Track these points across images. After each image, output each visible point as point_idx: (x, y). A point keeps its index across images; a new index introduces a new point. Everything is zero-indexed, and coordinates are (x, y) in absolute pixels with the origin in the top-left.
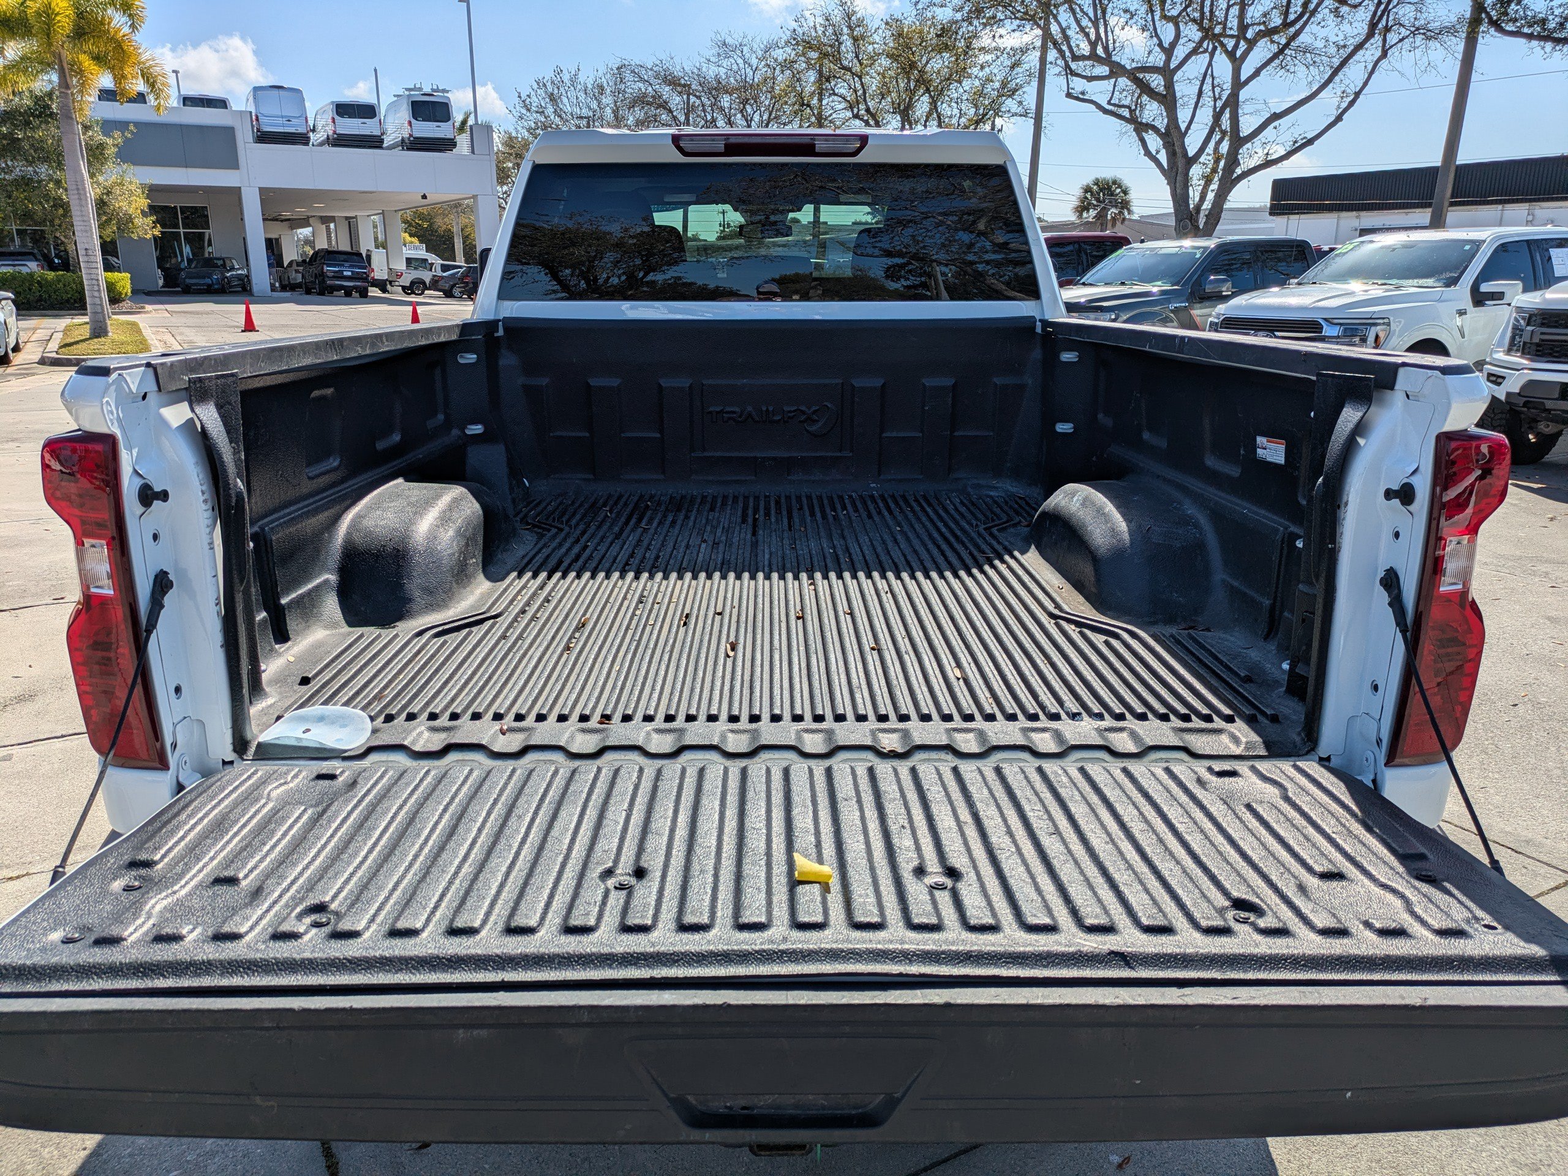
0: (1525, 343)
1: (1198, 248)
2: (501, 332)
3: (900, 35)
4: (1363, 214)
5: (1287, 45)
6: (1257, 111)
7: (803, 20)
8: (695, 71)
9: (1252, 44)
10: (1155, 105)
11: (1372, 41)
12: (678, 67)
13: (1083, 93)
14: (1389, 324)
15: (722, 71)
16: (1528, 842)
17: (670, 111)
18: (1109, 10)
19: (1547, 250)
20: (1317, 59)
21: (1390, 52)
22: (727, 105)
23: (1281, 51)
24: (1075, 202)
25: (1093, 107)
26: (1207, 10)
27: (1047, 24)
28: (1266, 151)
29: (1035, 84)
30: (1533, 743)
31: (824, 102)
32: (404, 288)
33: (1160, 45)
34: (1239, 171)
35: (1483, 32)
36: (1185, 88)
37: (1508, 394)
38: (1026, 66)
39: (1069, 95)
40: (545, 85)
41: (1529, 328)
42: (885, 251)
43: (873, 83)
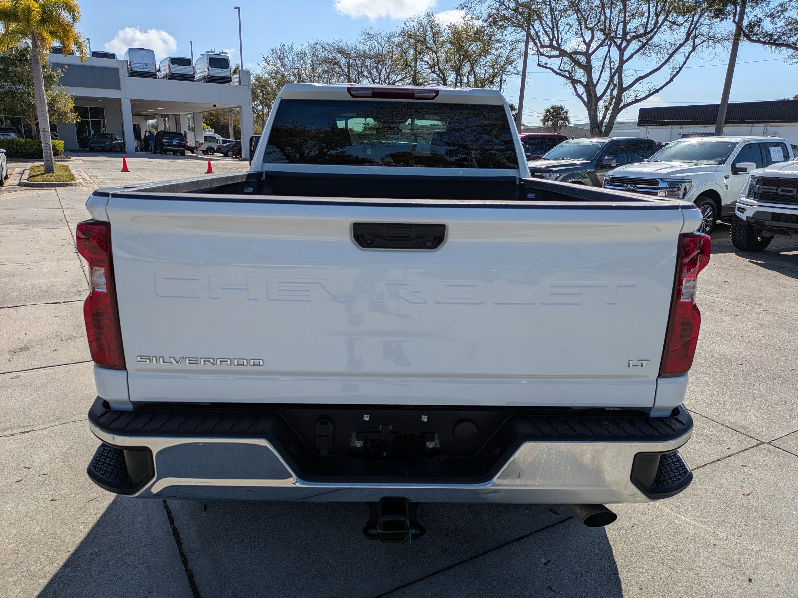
0: (755, 193)
1: (600, 142)
2: (264, 178)
3: (456, 33)
4: (684, 126)
5: (646, 43)
6: (631, 75)
7: (408, 23)
8: (354, 47)
9: (629, 42)
10: (582, 70)
11: (688, 42)
12: (345, 45)
13: (546, 64)
14: (691, 182)
15: (367, 47)
16: (741, 426)
17: (340, 67)
18: (559, 23)
19: (768, 148)
20: (661, 50)
21: (697, 48)
22: (369, 64)
23: (644, 46)
24: (542, 117)
25: (551, 71)
26: (607, 24)
27: (529, 29)
28: (635, 95)
29: (522, 58)
30: (748, 382)
31: (418, 64)
32: (203, 151)
33: (584, 41)
34: (622, 104)
35: (741, 40)
36: (596, 62)
37: (747, 218)
38: (518, 50)
39: (539, 65)
40: (276, 52)
41: (757, 186)
42: (446, 143)
43: (442, 56)
